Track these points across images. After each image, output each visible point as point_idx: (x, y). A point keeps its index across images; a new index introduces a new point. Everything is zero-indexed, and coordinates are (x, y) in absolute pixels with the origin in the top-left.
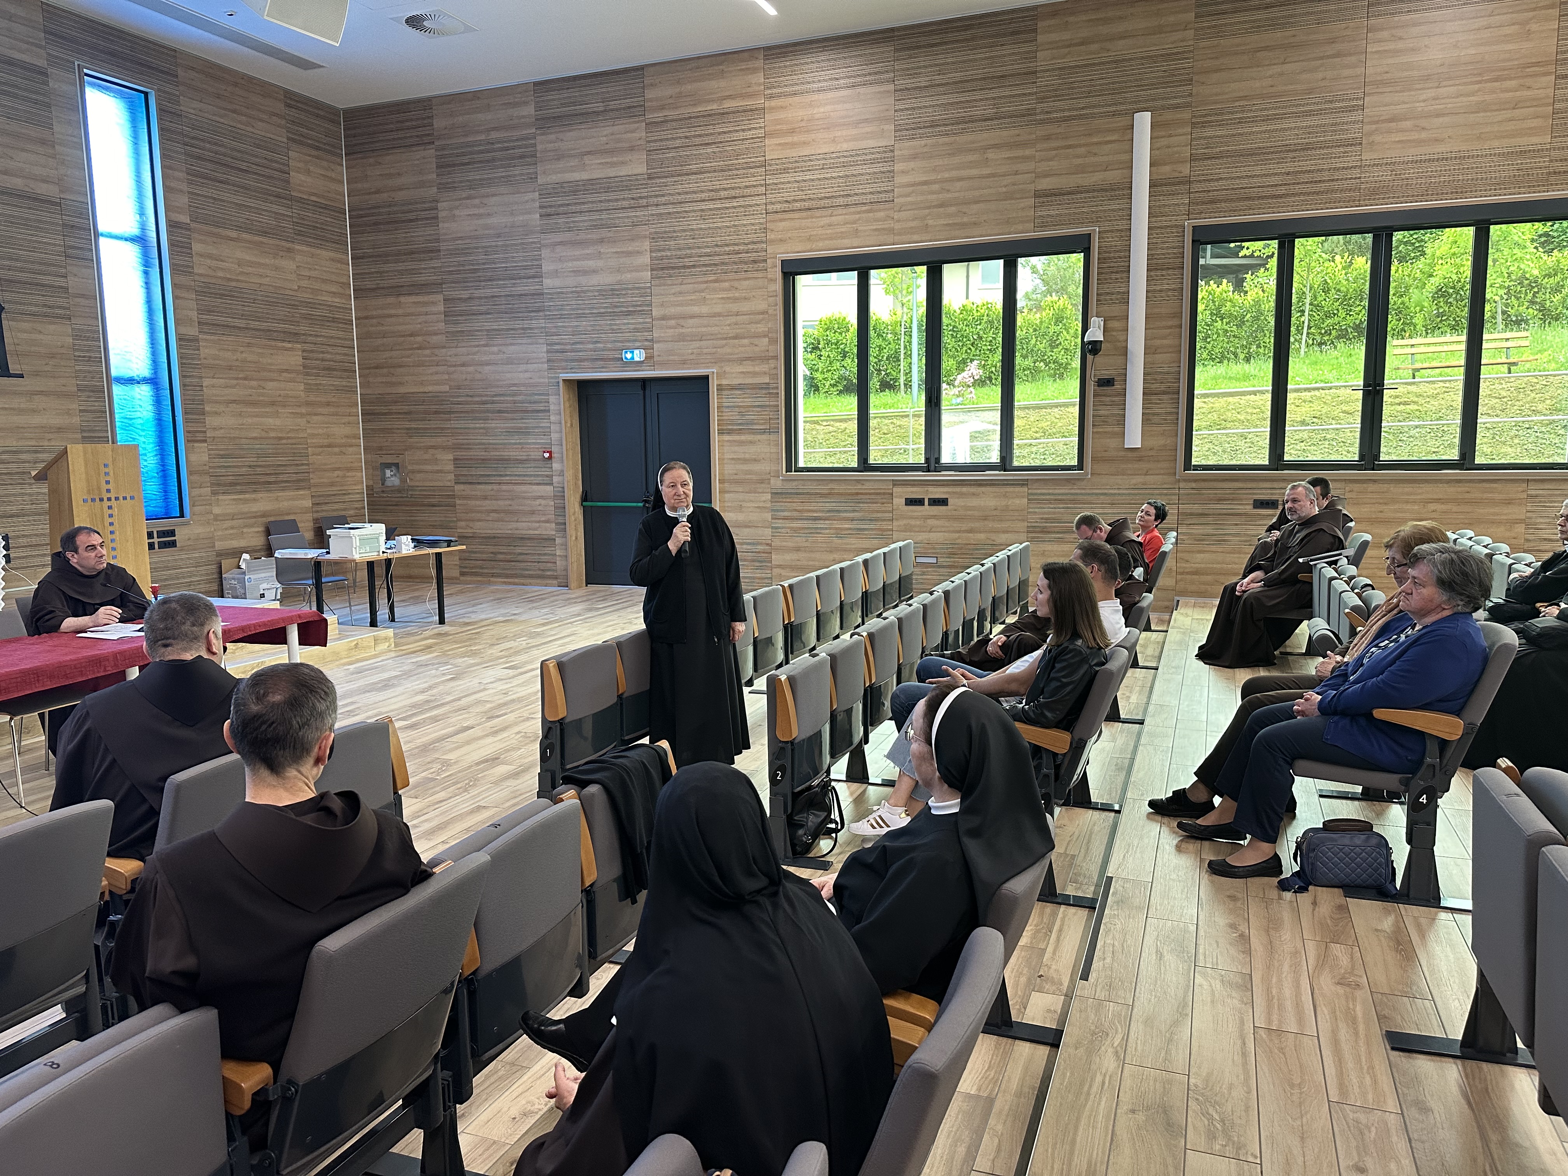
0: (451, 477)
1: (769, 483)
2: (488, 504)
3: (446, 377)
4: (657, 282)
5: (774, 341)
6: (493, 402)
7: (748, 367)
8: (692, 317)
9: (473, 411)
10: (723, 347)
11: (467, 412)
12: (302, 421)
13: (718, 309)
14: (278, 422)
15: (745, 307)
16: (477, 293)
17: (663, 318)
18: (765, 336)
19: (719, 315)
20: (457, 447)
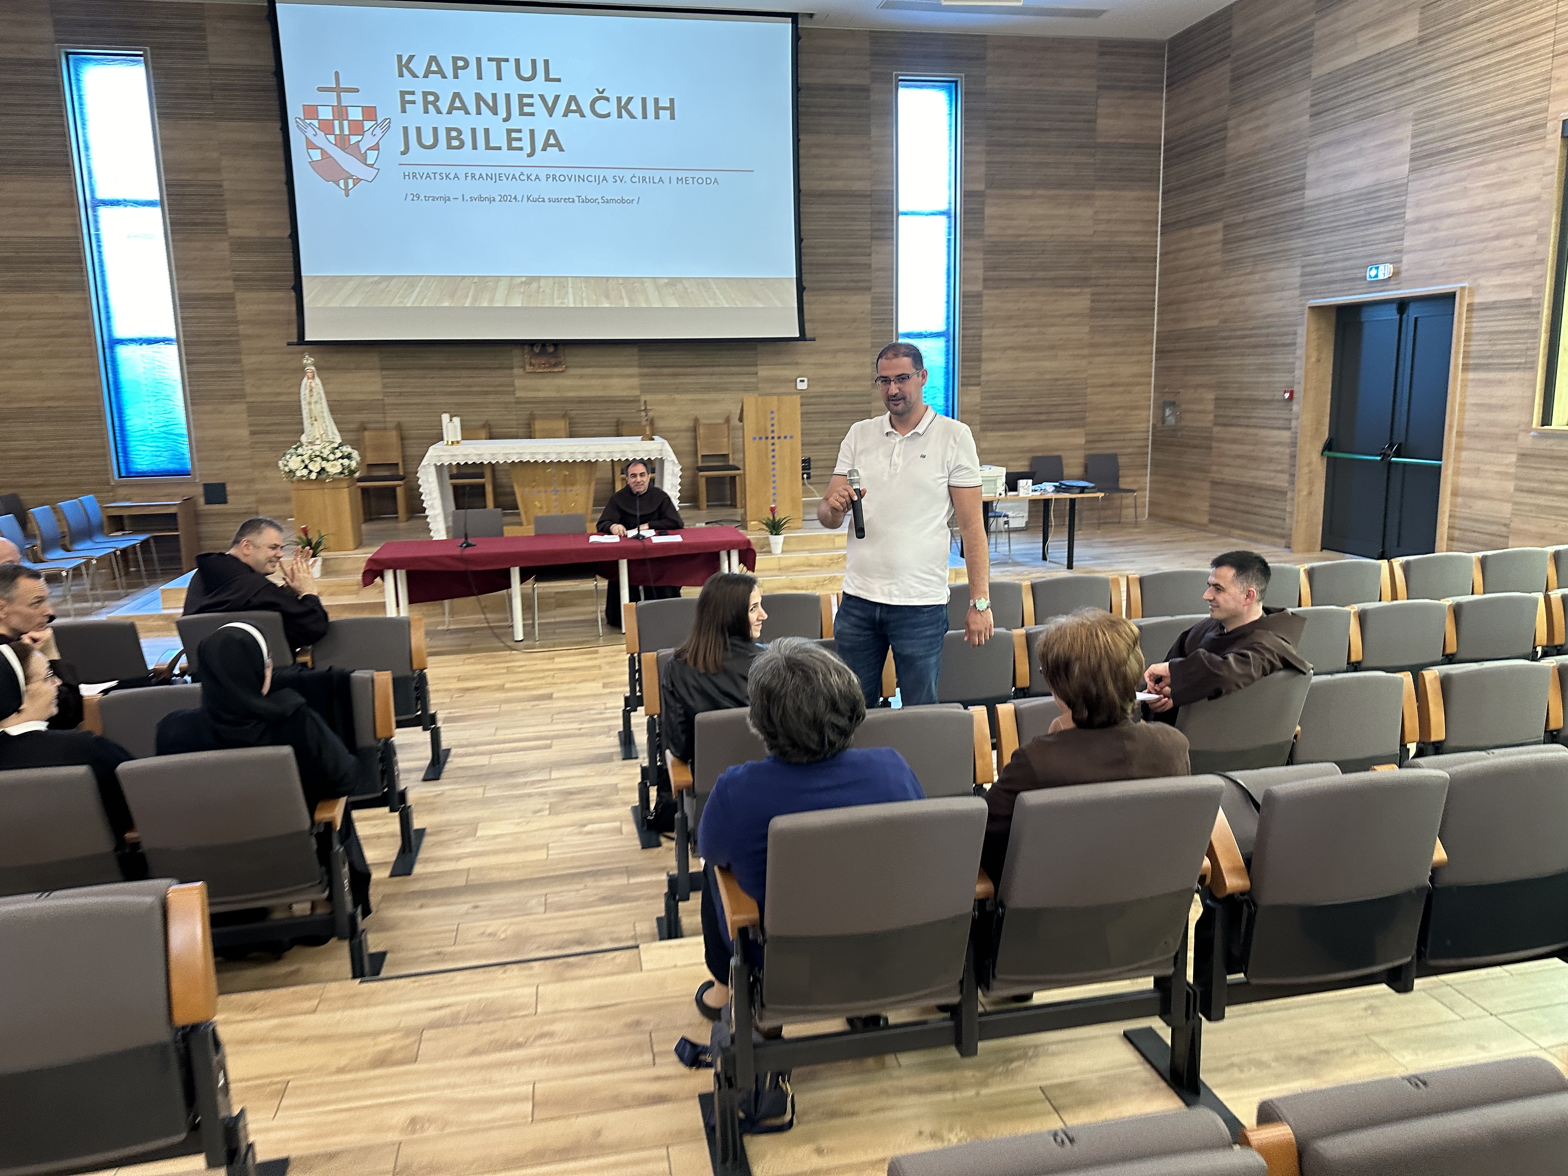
0: (1211, 417)
1: (1516, 440)
2: (1237, 449)
3: (1217, 310)
4: (1415, 175)
5: (1542, 239)
6: (1251, 336)
7: (1508, 278)
8: (1449, 215)
9: (1233, 347)
10: (1479, 252)
11: (1229, 348)
12: (1083, 363)
13: (1479, 201)
14: (1054, 364)
15: (1513, 194)
16: (1251, 215)
17: (1418, 221)
18: (1534, 232)
19: (1480, 209)
20: (1219, 386)
